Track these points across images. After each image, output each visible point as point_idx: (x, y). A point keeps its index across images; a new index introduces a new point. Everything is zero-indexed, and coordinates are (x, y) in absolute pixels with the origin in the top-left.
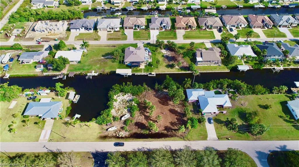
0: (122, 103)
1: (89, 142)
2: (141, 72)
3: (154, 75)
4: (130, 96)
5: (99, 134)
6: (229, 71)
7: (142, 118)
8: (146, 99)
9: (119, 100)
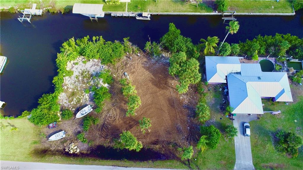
0: (80, 78)
1: (13, 162)
2: (124, 10)
3: (147, 17)
4: (98, 65)
5: (33, 145)
6: (294, 14)
7: (115, 113)
8: (126, 74)
9: (76, 73)
